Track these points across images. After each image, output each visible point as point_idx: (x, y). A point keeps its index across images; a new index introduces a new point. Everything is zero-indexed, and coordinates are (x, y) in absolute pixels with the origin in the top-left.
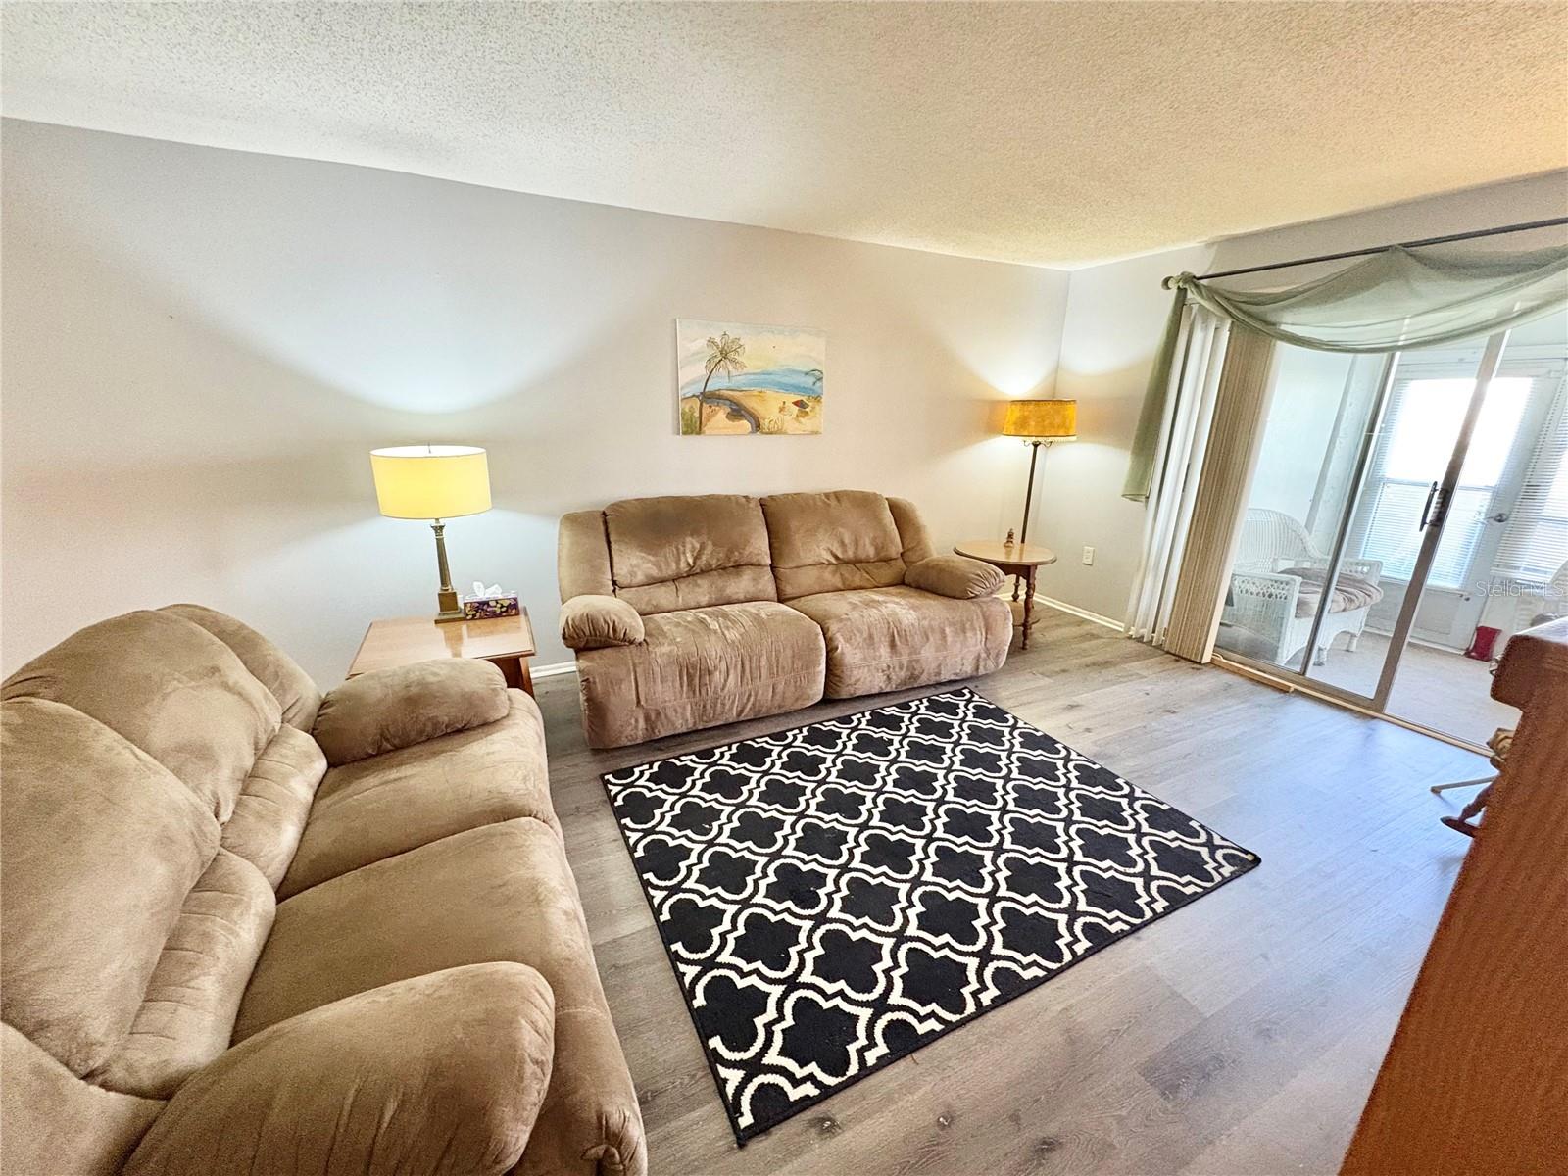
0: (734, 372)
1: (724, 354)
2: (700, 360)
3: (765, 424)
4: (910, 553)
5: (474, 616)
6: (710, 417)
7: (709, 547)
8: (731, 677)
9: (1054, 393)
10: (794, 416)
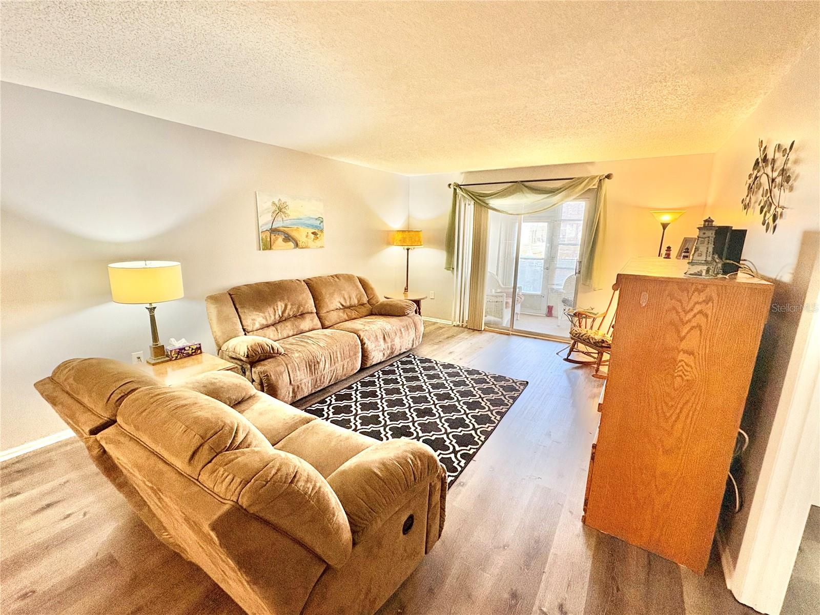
0: (285, 219)
1: (280, 210)
2: (269, 212)
3: (300, 244)
4: (372, 300)
5: (176, 357)
6: (275, 241)
7: (289, 307)
8: (327, 364)
9: (408, 228)
10: (312, 239)
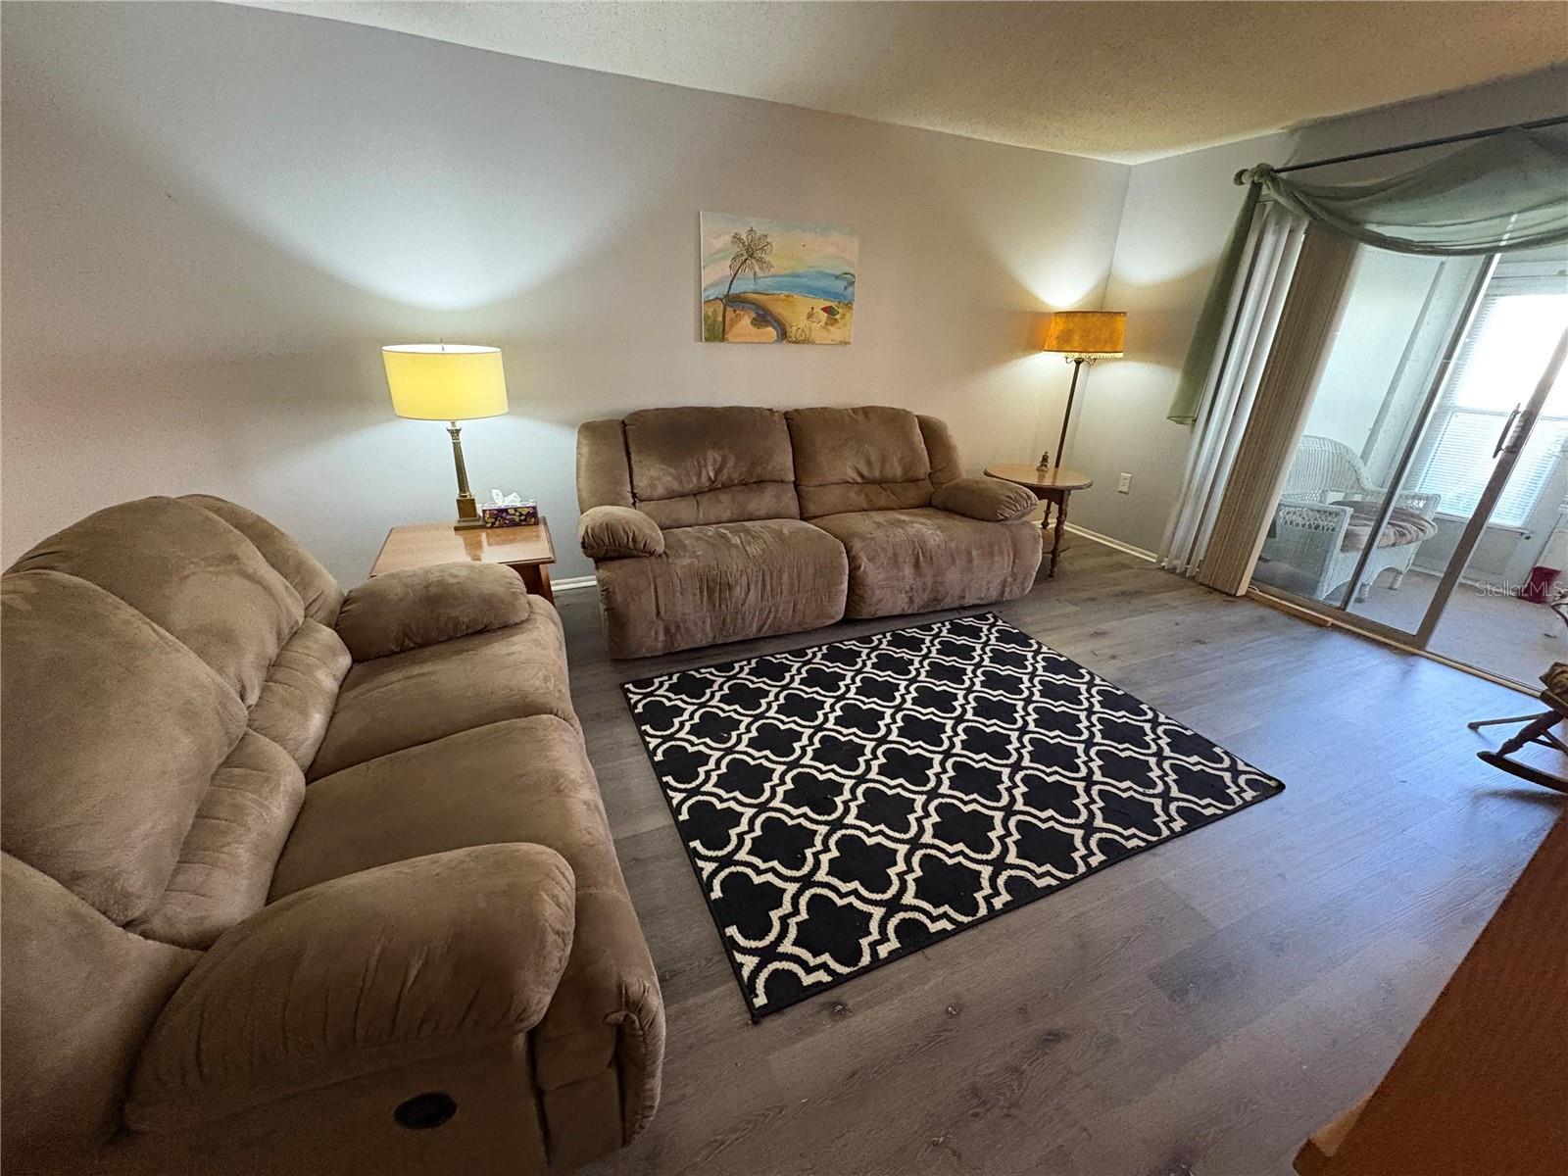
0: (760, 274)
1: (750, 252)
2: (725, 258)
3: (792, 332)
4: (938, 474)
5: (493, 523)
6: (734, 322)
7: (731, 462)
8: (752, 592)
9: (1102, 304)
10: (822, 323)
